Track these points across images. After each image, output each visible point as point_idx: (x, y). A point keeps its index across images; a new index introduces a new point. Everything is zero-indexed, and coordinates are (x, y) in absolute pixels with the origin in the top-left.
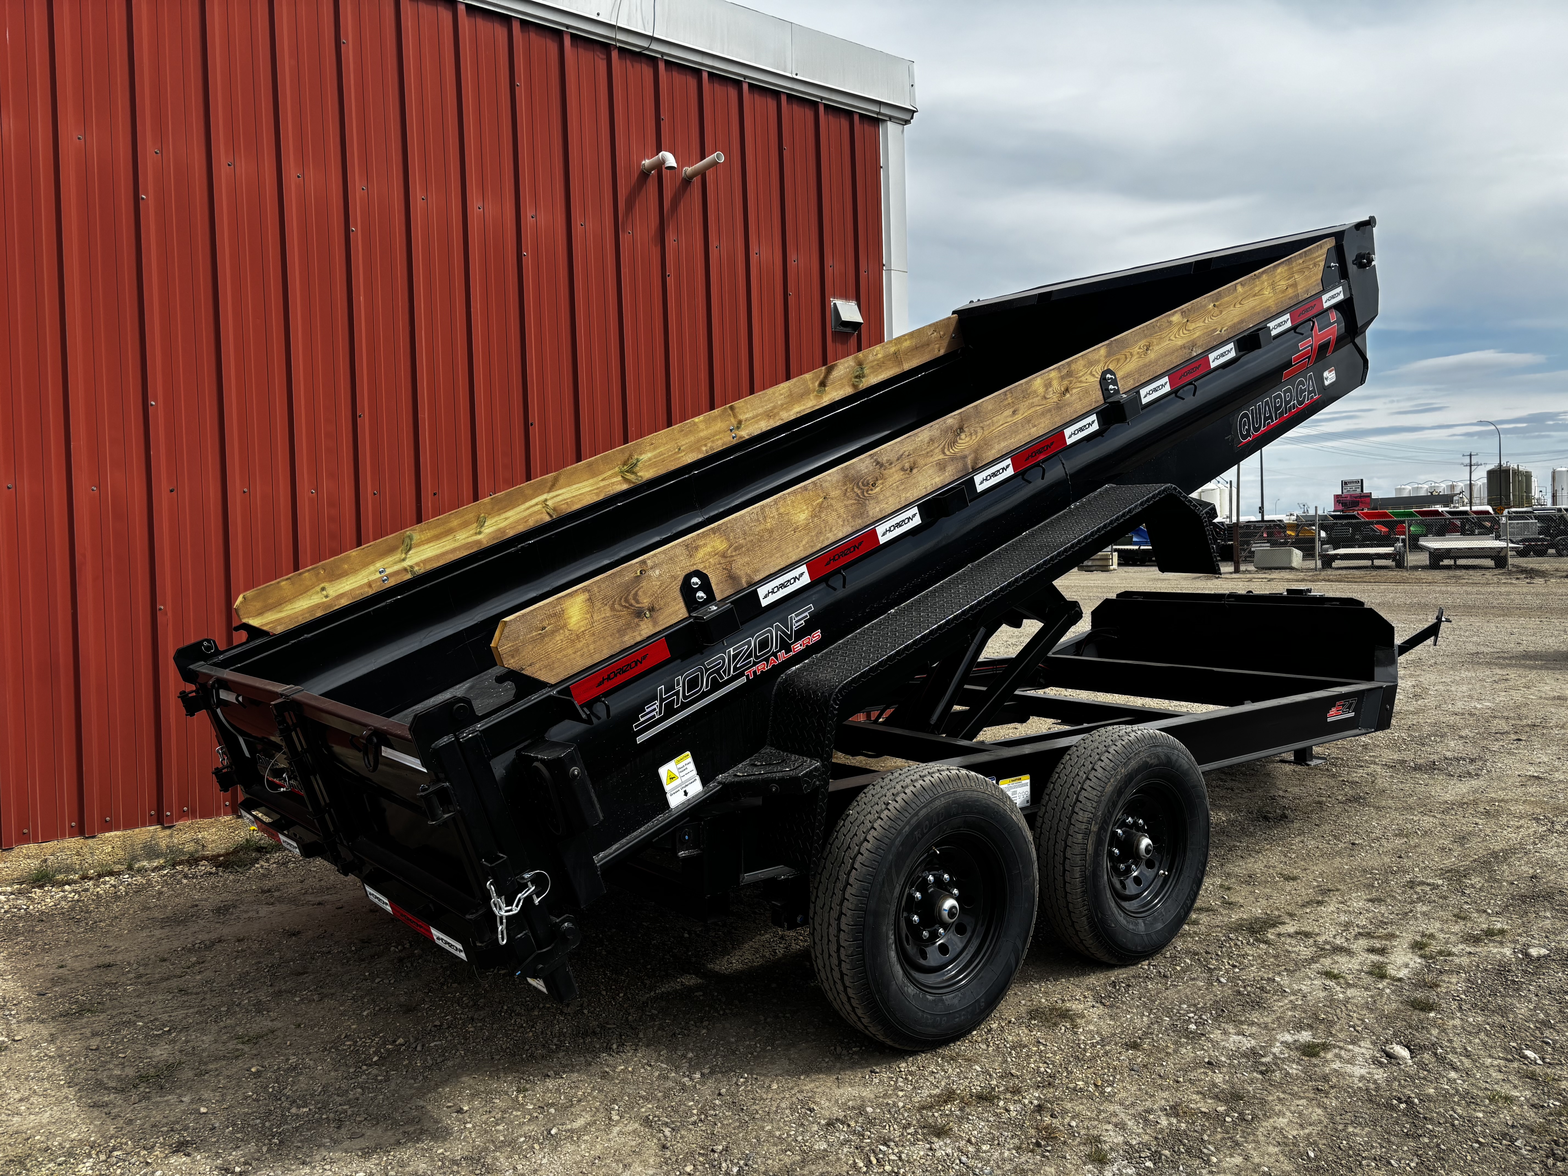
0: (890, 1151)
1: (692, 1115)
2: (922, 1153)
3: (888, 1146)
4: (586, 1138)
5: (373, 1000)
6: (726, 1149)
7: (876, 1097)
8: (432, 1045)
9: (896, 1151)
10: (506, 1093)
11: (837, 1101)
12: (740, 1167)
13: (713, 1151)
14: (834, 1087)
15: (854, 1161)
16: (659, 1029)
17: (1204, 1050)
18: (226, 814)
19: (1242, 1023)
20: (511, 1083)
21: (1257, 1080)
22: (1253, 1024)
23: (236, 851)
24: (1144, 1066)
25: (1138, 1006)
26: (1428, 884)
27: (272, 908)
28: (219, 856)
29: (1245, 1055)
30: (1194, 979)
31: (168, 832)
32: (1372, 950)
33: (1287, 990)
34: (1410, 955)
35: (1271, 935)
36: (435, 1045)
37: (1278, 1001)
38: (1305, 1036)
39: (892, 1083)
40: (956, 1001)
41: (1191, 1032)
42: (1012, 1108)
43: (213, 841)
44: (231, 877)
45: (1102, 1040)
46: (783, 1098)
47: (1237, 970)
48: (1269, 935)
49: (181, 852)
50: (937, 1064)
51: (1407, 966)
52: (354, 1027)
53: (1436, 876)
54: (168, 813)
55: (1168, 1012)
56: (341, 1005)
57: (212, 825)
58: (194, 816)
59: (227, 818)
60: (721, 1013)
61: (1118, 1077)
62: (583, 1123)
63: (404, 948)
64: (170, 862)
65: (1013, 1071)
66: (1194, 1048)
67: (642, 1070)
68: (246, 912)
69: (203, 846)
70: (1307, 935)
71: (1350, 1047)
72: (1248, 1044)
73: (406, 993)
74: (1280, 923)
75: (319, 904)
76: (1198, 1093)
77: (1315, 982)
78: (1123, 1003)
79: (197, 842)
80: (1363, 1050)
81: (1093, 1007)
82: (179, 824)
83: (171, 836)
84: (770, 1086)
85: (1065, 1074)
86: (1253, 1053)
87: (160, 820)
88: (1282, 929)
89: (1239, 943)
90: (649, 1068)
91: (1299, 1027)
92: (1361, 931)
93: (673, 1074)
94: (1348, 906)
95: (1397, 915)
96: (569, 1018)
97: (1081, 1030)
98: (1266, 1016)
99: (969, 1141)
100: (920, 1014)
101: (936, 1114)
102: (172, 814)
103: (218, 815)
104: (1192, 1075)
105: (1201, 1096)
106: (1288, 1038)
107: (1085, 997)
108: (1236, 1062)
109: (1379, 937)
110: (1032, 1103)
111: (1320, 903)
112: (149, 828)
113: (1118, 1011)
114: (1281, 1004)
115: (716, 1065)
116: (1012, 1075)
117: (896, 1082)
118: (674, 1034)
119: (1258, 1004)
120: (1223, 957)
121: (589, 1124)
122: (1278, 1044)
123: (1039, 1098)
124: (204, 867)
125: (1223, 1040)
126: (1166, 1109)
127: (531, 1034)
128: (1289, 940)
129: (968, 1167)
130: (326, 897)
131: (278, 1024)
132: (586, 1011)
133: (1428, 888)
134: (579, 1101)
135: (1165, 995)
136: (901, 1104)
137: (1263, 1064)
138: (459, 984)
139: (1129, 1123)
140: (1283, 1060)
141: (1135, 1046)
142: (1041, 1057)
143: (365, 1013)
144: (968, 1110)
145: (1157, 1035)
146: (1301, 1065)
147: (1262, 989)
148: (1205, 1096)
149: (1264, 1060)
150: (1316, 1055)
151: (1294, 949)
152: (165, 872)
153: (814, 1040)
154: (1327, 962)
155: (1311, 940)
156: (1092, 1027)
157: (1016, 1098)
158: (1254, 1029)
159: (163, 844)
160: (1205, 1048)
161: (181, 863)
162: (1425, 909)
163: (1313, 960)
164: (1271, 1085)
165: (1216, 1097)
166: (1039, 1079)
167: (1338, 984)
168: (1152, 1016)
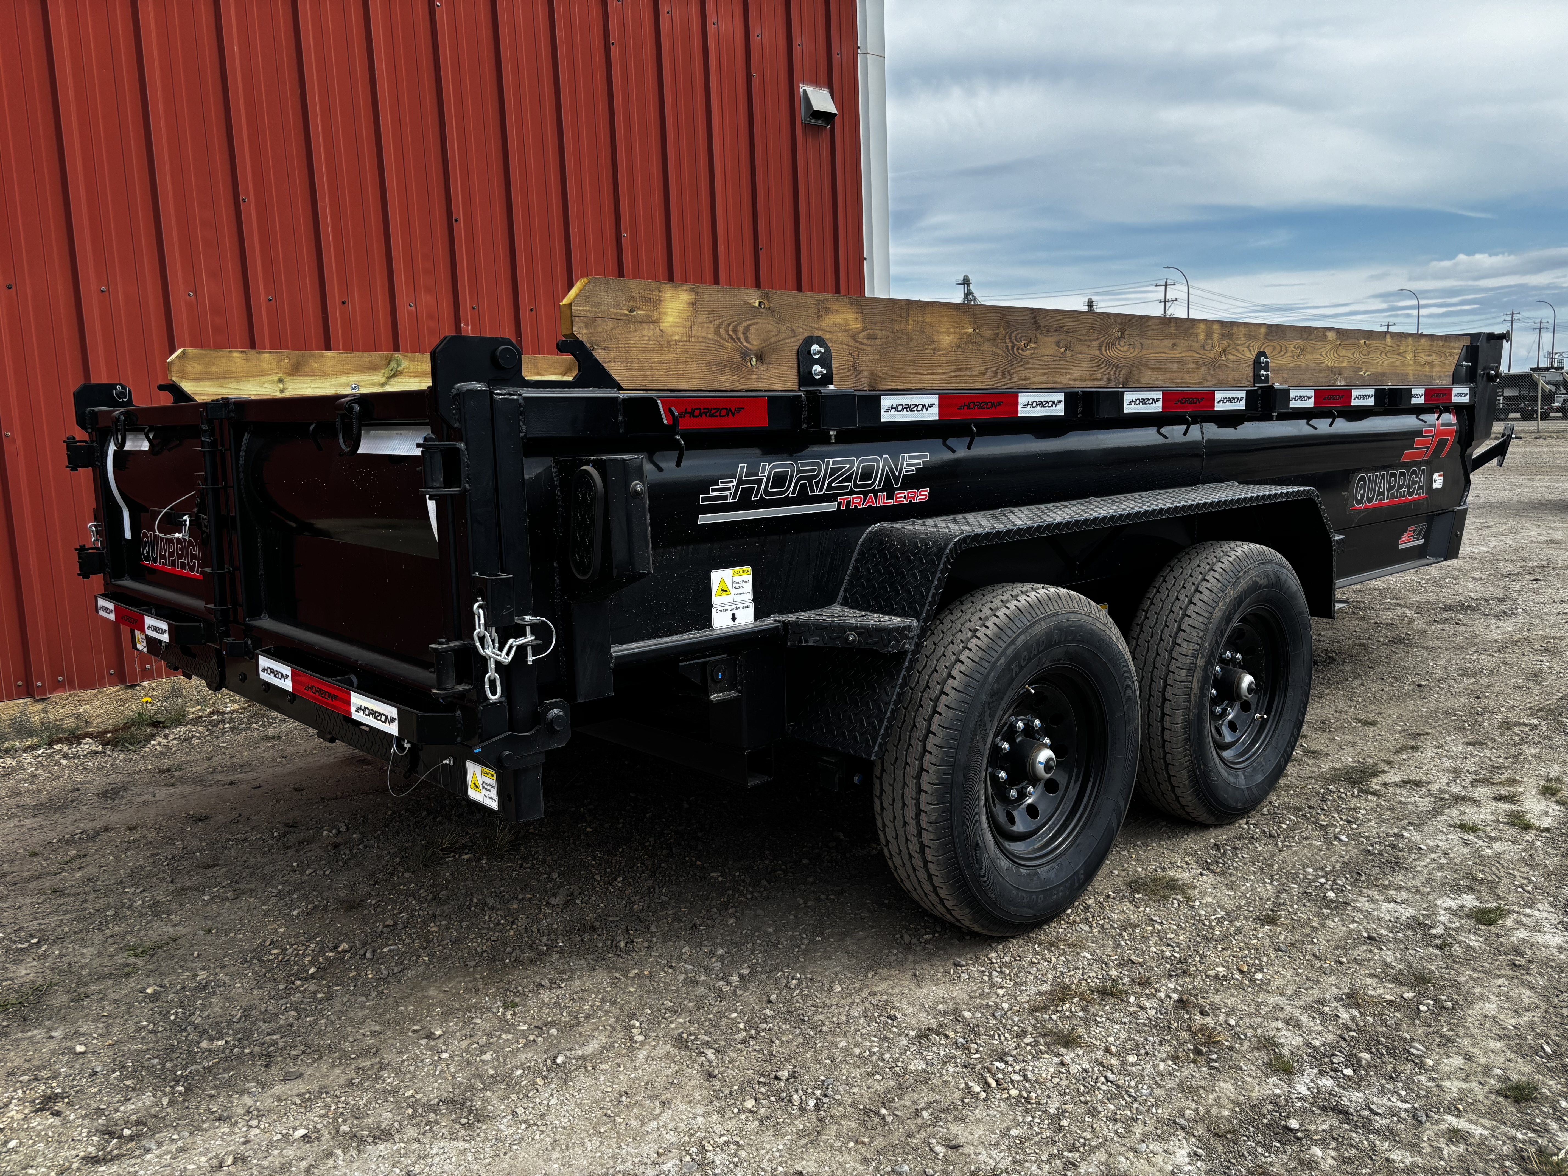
0: (1010, 1069)
1: (739, 1030)
2: (1052, 1070)
3: (1006, 1063)
4: (604, 1066)
5: (304, 895)
6: (793, 1075)
7: (971, 998)
8: (385, 950)
9: (1017, 1068)
10: (489, 1010)
11: (922, 1005)
12: (817, 1099)
13: (776, 1078)
14: (913, 986)
15: (967, 1084)
16: (674, 920)
17: (1356, 922)
18: (112, 684)
19: (1387, 887)
20: (495, 997)
21: (1436, 956)
22: (1400, 888)
23: (126, 727)
24: (1292, 944)
25: (1254, 873)
26: (1525, 725)
27: (172, 790)
28: (107, 732)
29: (1408, 927)
30: (1306, 838)
31: (41, 706)
32: (1500, 798)
33: (1423, 847)
34: (1544, 802)
35: (1375, 784)
36: (390, 951)
37: (1418, 859)
38: (1469, 900)
39: (986, 978)
40: (1052, 874)
41: (1332, 901)
42: (1148, 1005)
43: (98, 716)
44: (122, 756)
45: (1228, 914)
46: (852, 1003)
47: (1354, 826)
48: (1373, 785)
49: (59, 729)
50: (1036, 953)
51: (1547, 814)
52: (282, 930)
53: (1529, 716)
54: (39, 684)
55: (1294, 877)
56: (263, 904)
57: (95, 697)
58: (72, 687)
59: (113, 689)
60: (749, 896)
61: (1265, 959)
62: (597, 1046)
63: (340, 832)
64: (46, 741)
65: (1133, 957)
66: (1342, 920)
67: (662, 974)
68: (140, 795)
69: (87, 722)
70: (1418, 784)
71: (1528, 911)
72: (1407, 913)
73: (345, 886)
74: (1380, 772)
75: (231, 783)
76: (1372, 976)
77: (1451, 837)
78: (1235, 868)
79: (78, 716)
80: (1545, 915)
81: (1202, 874)
82: (55, 696)
83: (45, 710)
84: (831, 989)
85: (1198, 959)
86: (1415, 924)
87: (29, 691)
88: (1383, 778)
89: (1343, 795)
90: (670, 971)
91: (1457, 890)
92: (1474, 777)
93: (703, 978)
94: (1448, 751)
95: (1506, 758)
96: (559, 910)
97: (1197, 903)
98: (1413, 879)
99: (1107, 1050)
100: (1015, 892)
101: (1054, 1017)
102: (44, 685)
103: (103, 685)
104: (1354, 954)
105: (1375, 980)
106: (1450, 903)
107: (1187, 864)
108: (1401, 935)
109: (1500, 783)
110: (1170, 998)
111: (1415, 748)
112: (16, 702)
113: (1234, 879)
114: (1423, 863)
115: (757, 963)
116: (1133, 962)
117: (990, 976)
118: (694, 925)
119: (1396, 865)
120: (1331, 812)
121: (605, 1047)
122: (1442, 912)
123: (1175, 990)
124: (88, 745)
125: (1374, 910)
126: (1342, 999)
127: (512, 933)
128: (1398, 791)
129: (1118, 1086)
130: (240, 776)
131: (181, 930)
132: (578, 902)
133: (1527, 729)
134: (588, 1017)
135: (1280, 857)
136: (1006, 1006)
137: (1435, 936)
138: (413, 872)
139: (1302, 1018)
140: (1456, 930)
141: (1271, 920)
142: (1161, 938)
143: (295, 913)
144: (1092, 1010)
145: (1292, 906)
146: (1480, 936)
147: (1393, 847)
148: (1381, 979)
149: (1434, 931)
150: (1492, 923)
151: (1409, 800)
152: (40, 752)
153: (873, 927)
154: (1454, 812)
155: (1424, 789)
156: (1210, 900)
157: (1147, 992)
158: (1404, 895)
159: (37, 720)
160: (1356, 919)
161: (59, 741)
162: (1533, 751)
163: (1436, 812)
164: (1455, 962)
165: (1396, 980)
166: (1168, 966)
167: (1479, 838)
168: (1275, 883)
